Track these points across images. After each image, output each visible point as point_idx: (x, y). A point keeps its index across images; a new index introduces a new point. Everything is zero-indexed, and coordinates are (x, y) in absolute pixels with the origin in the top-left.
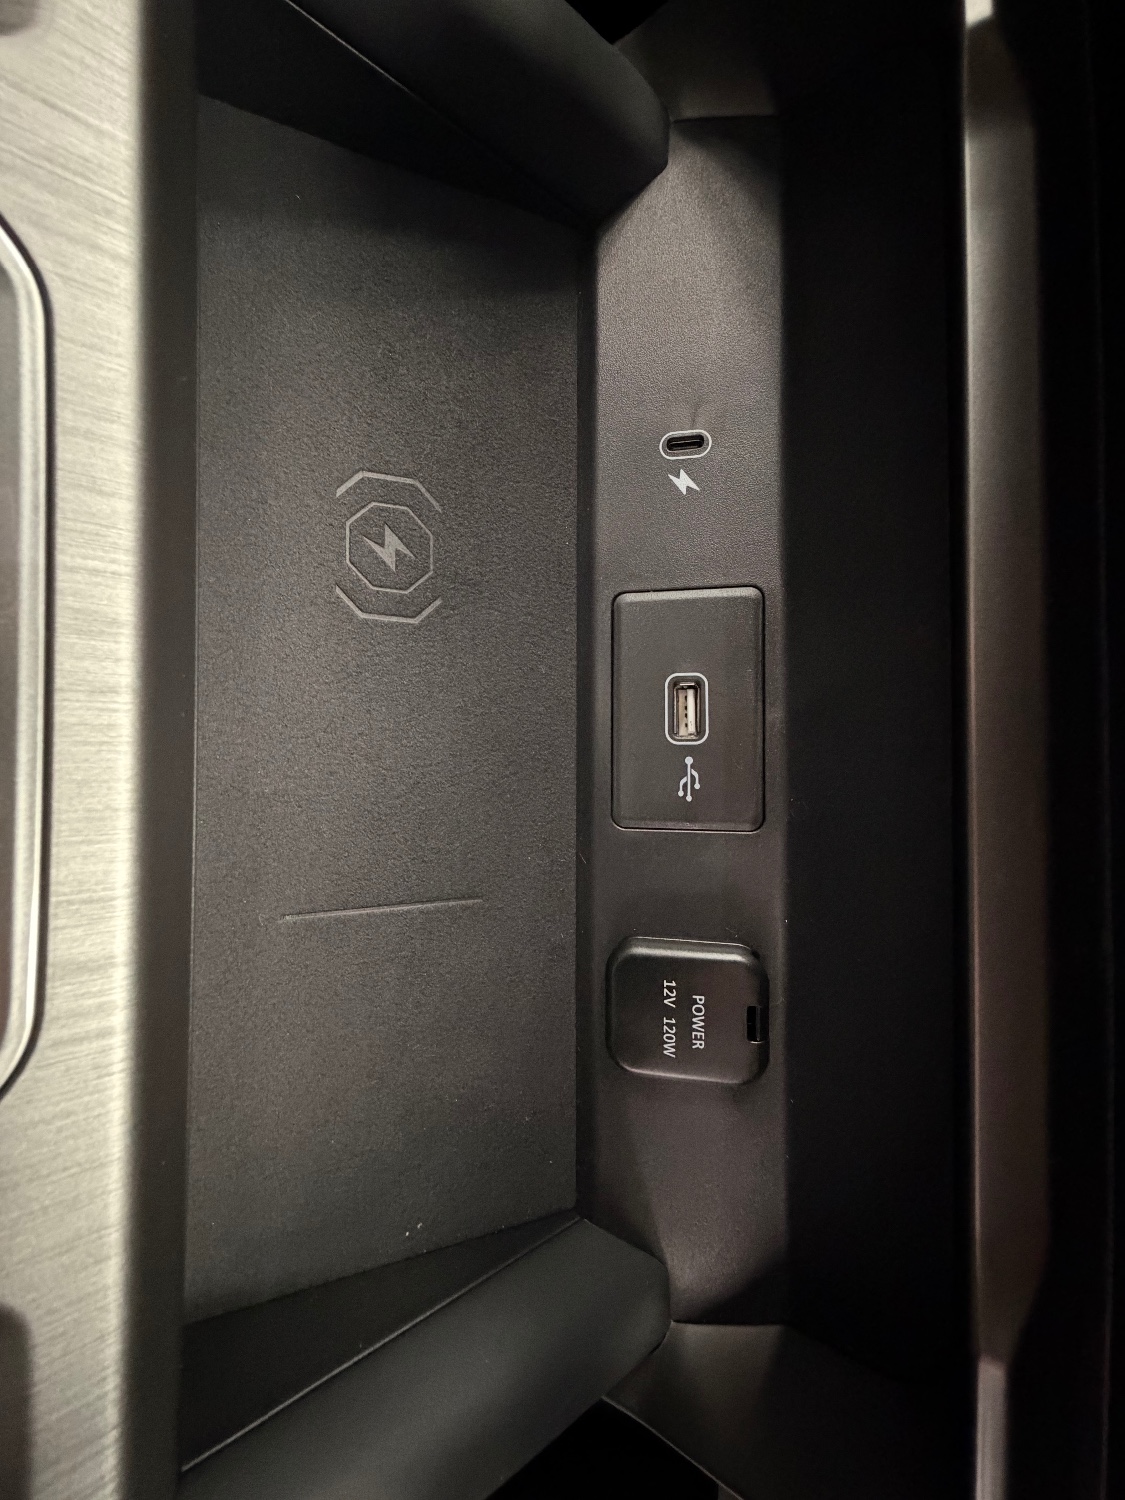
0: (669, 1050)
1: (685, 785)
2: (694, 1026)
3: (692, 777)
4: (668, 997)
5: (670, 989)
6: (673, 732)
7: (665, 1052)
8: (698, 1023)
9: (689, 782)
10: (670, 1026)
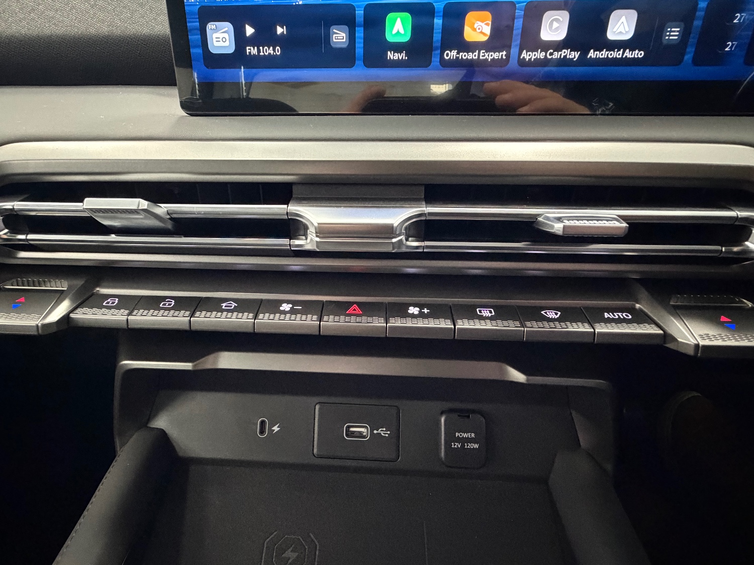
0: (476, 446)
1: (384, 434)
2: (467, 437)
3: (382, 431)
4: (457, 446)
5: (455, 445)
6: (364, 437)
7: (477, 447)
8: (465, 435)
9: (383, 432)
10: (468, 446)
